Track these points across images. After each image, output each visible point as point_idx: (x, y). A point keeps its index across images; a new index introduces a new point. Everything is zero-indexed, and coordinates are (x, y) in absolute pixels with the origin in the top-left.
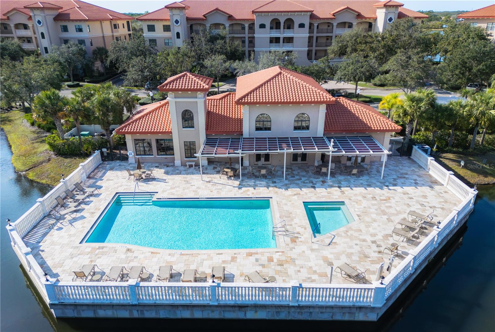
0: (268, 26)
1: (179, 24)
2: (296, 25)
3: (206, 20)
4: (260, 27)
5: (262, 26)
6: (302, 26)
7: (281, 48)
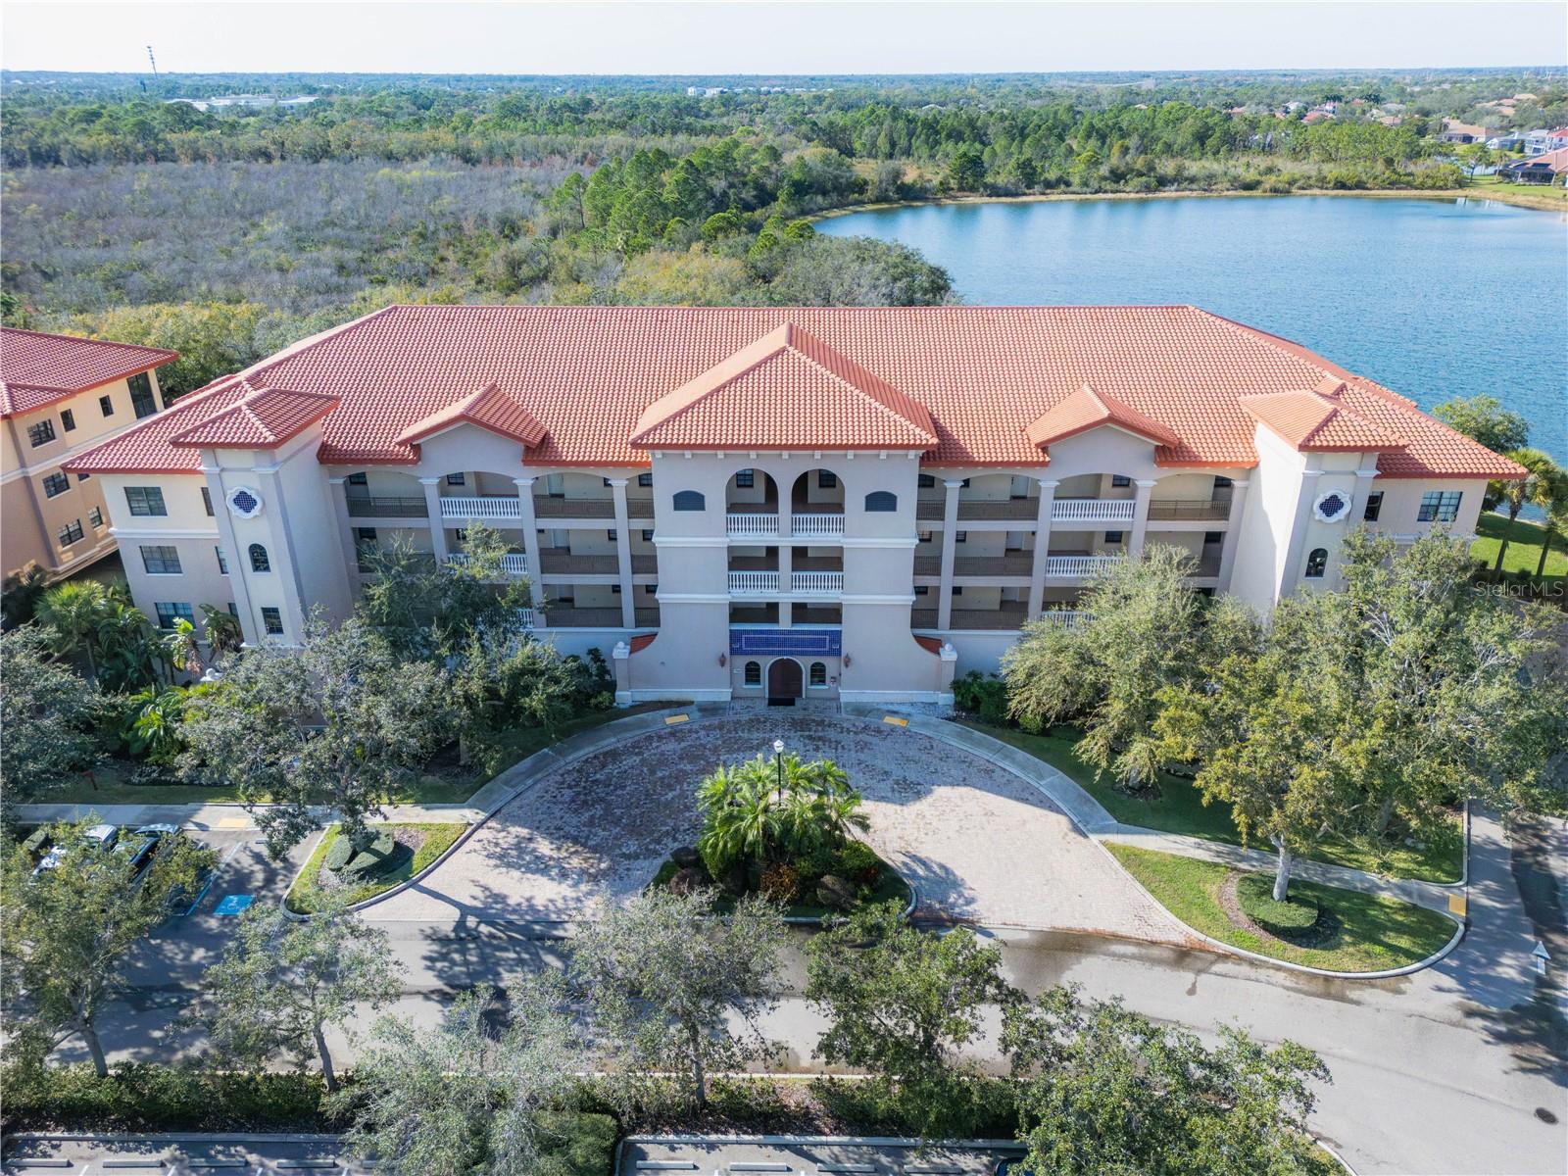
0: (716, 498)
1: (256, 510)
2: (854, 501)
3: (414, 462)
4: (677, 507)
5: (688, 501)
6: (880, 502)
7: (785, 590)
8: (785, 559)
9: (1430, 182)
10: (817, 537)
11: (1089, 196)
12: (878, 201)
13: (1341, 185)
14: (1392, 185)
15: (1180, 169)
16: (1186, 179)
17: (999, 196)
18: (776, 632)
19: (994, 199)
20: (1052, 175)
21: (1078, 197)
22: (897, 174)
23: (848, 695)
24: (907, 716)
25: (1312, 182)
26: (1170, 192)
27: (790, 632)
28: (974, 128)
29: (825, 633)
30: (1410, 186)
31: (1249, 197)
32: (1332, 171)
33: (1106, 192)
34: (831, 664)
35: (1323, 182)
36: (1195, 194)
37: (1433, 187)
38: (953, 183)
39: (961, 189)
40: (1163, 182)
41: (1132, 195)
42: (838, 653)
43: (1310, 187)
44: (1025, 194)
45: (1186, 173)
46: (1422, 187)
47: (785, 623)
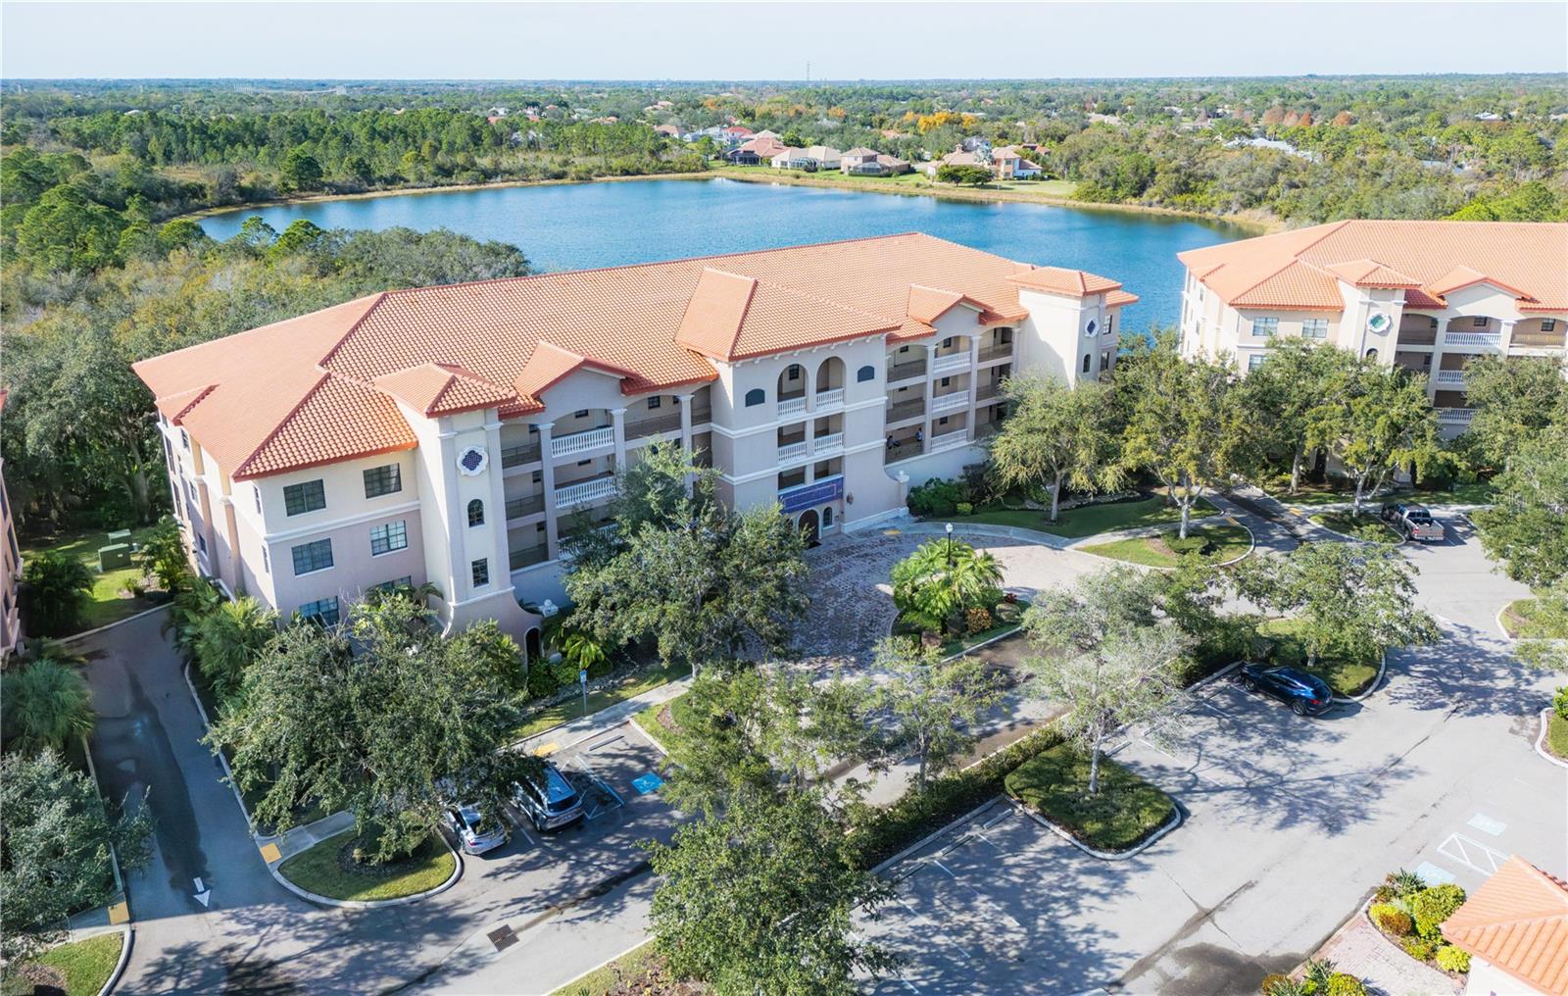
0: (771, 392)
1: (482, 466)
4: (748, 404)
6: (866, 374)
7: (808, 455)
8: (810, 431)
9: (686, 167)
10: (829, 407)
11: (429, 190)
12: (221, 205)
13: (626, 172)
14: (662, 170)
15: (497, 164)
16: (505, 172)
17: (345, 193)
18: (805, 489)
19: (341, 197)
20: (387, 173)
21: (415, 191)
22: (234, 177)
23: (848, 528)
24: (894, 528)
25: (603, 171)
26: (496, 184)
27: (814, 487)
28: (252, 133)
29: (833, 482)
30: (673, 170)
31: (557, 185)
32: (615, 163)
33: (442, 185)
34: (835, 506)
35: (611, 171)
36: (518, 184)
37: (689, 171)
38: (293, 185)
39: (301, 189)
40: (488, 175)
41: (467, 187)
42: (840, 496)
43: (604, 175)
44: (369, 191)
45: (502, 167)
46: (681, 171)
47: (810, 481)
